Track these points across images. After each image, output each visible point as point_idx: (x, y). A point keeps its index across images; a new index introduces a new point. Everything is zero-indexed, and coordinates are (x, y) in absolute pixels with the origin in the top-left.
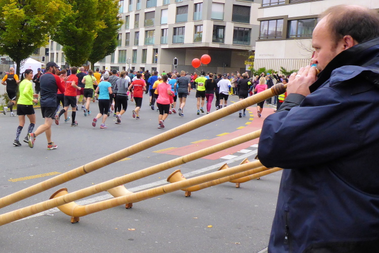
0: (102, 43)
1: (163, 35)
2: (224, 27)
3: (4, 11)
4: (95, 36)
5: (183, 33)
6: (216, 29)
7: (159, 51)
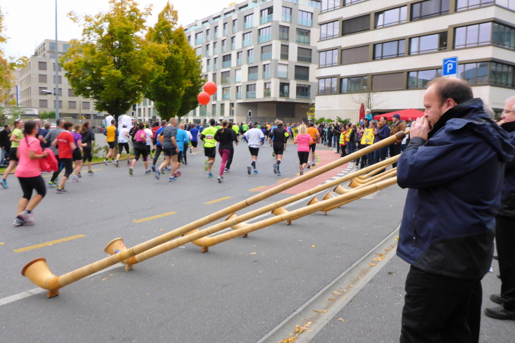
0: (188, 99)
1: (237, 91)
2: (288, 84)
3: (102, 71)
4: (183, 93)
5: (255, 89)
6: (283, 85)
7: (235, 105)
